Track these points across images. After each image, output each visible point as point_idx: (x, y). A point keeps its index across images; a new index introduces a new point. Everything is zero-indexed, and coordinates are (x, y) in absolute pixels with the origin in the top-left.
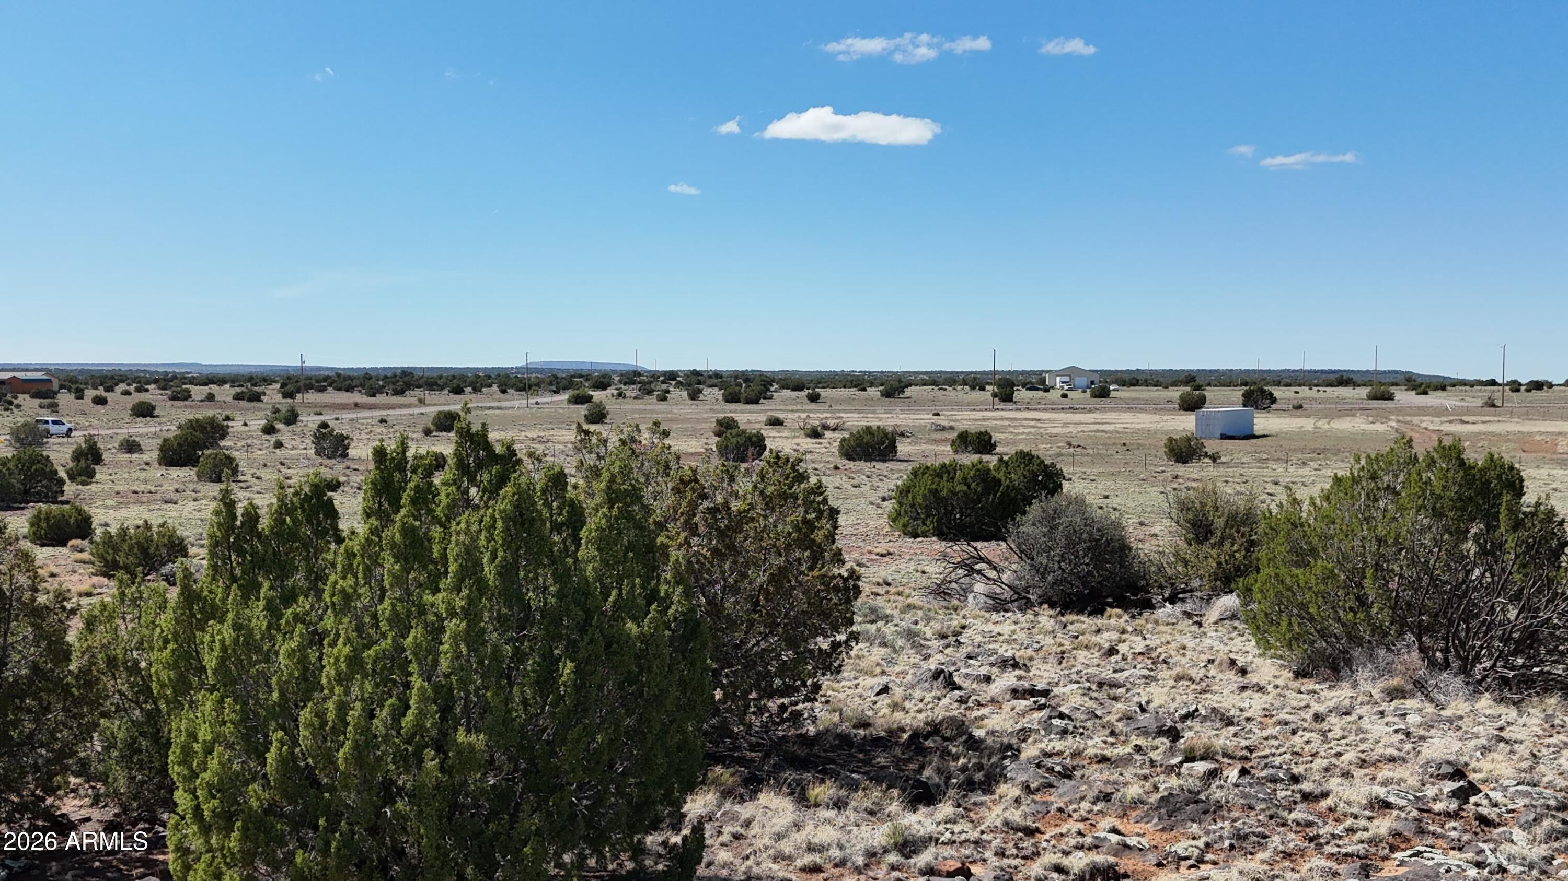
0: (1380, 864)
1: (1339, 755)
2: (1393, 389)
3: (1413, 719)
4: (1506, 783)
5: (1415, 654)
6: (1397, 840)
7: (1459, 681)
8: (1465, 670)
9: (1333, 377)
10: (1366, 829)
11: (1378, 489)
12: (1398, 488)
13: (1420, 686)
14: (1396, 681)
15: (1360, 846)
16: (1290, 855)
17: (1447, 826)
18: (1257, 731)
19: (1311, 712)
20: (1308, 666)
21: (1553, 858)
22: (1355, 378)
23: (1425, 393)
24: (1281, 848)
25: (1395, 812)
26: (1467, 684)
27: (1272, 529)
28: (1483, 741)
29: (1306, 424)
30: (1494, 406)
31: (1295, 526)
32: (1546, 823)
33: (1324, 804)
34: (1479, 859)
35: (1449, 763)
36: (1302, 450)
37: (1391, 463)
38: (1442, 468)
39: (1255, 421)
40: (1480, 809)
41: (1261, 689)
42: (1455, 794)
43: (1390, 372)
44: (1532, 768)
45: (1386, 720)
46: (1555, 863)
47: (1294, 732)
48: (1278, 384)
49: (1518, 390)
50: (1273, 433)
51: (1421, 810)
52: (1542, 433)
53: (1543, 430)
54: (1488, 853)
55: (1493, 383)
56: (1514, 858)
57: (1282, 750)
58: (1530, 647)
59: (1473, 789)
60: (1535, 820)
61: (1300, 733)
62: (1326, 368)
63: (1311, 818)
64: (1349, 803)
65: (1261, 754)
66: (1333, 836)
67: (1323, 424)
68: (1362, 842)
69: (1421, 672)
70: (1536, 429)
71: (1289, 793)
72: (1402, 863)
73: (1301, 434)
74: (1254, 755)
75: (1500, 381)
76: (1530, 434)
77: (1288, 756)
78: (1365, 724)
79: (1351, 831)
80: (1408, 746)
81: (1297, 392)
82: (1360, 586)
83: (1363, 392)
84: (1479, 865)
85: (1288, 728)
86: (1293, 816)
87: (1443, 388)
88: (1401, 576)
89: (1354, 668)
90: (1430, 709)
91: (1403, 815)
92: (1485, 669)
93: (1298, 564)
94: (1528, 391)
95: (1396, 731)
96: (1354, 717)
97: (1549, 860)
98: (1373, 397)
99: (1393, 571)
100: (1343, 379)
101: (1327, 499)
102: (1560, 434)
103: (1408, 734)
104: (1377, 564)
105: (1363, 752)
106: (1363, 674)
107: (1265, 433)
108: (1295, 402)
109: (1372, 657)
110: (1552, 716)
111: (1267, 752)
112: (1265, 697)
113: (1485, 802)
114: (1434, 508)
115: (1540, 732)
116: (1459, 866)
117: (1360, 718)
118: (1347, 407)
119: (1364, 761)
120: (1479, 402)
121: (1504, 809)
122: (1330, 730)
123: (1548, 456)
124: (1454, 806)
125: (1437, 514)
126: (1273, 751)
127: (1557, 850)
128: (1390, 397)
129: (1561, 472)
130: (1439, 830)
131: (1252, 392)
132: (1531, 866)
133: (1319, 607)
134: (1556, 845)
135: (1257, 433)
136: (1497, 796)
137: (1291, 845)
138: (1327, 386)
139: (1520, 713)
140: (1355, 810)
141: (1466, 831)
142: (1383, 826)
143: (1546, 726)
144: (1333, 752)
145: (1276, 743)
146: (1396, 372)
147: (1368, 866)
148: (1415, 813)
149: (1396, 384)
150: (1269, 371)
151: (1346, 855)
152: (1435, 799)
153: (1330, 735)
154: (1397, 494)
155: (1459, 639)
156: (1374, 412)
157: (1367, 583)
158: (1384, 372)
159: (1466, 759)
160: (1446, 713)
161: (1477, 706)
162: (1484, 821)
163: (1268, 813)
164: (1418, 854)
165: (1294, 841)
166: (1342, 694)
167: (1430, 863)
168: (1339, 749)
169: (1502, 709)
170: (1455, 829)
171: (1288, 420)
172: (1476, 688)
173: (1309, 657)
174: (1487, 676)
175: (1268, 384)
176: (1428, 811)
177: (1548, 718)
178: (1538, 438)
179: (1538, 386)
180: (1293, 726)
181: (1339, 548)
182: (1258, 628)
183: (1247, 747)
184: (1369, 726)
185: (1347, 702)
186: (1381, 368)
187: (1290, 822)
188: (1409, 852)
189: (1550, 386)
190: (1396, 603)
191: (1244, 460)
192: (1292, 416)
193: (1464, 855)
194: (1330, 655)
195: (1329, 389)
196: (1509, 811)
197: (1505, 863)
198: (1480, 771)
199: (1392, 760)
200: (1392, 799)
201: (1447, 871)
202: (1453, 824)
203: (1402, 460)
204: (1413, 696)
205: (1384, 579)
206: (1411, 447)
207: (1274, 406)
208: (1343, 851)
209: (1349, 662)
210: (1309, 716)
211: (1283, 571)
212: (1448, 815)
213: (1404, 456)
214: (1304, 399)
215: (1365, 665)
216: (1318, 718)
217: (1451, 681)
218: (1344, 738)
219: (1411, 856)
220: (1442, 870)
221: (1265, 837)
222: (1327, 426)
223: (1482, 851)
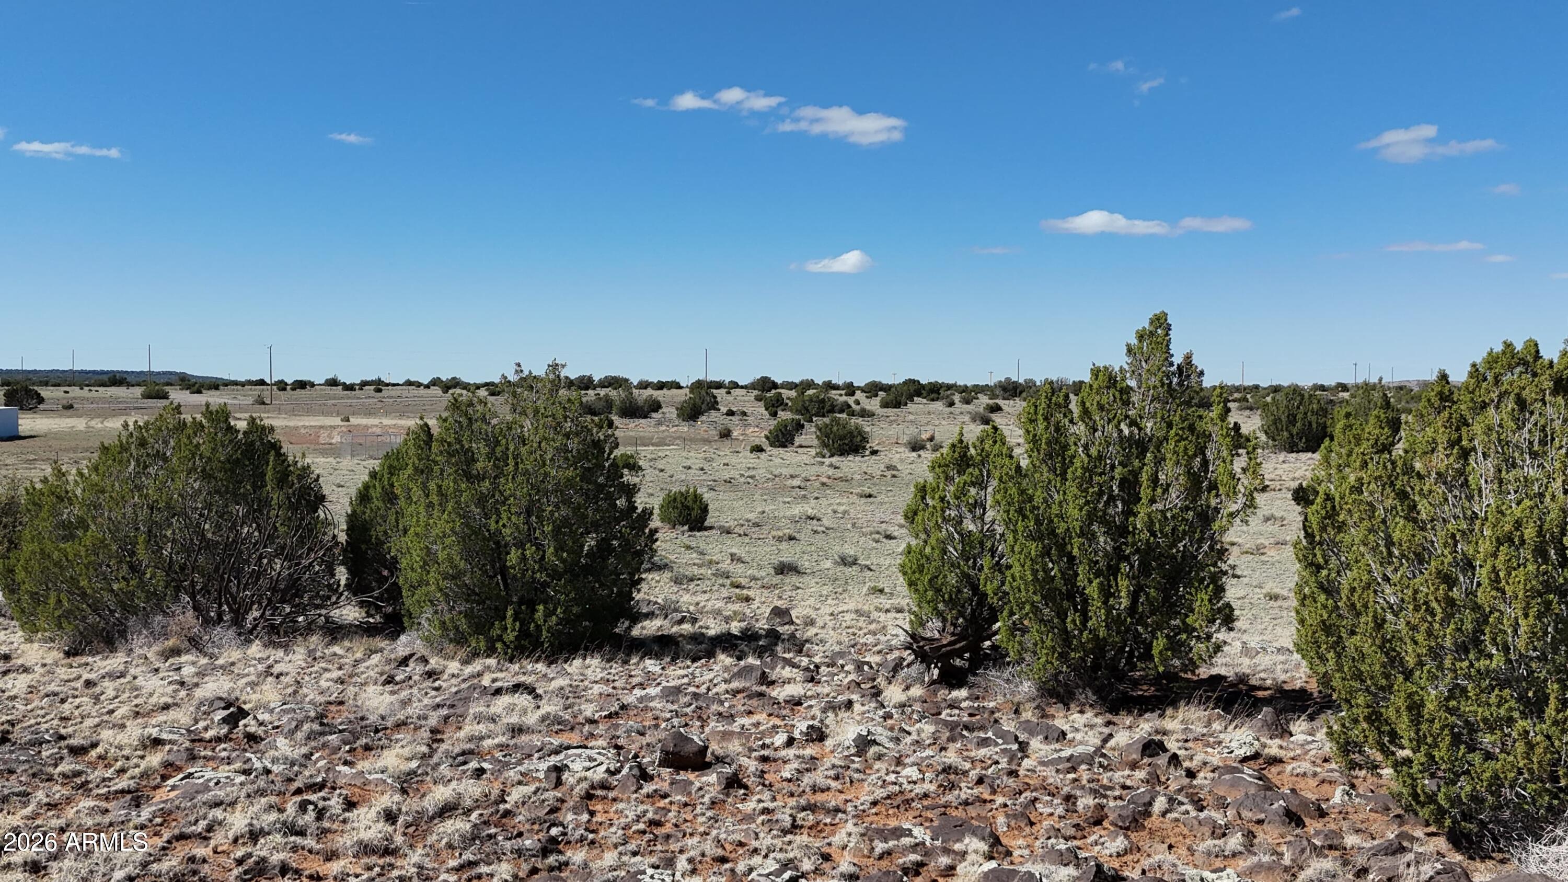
0: (151, 794)
1: (112, 712)
2: (167, 388)
3: (188, 671)
4: (272, 705)
5: (190, 613)
6: (170, 768)
7: (231, 633)
8: (238, 621)
9: (105, 378)
10: (137, 766)
11: (148, 455)
12: (168, 454)
13: (195, 644)
14: (170, 643)
15: (132, 782)
16: (56, 805)
17: (218, 749)
18: (20, 707)
19: (82, 680)
20: (80, 643)
21: (312, 754)
22: (129, 379)
23: (199, 392)
24: (45, 800)
25: (167, 747)
26: (239, 634)
27: (35, 504)
28: (253, 678)
29: (79, 424)
30: (264, 403)
31: (60, 499)
32: (306, 727)
33: (94, 753)
34: (246, 767)
35: (221, 699)
36: (75, 450)
37: (160, 430)
38: (210, 433)
39: (20, 422)
40: (248, 729)
41: (26, 670)
42: (224, 720)
43: (164, 373)
44: (295, 692)
45: (161, 675)
46: (313, 758)
47: (63, 701)
48: (46, 384)
49: (285, 389)
50: (41, 433)
51: (193, 741)
52: (305, 427)
53: (307, 424)
54: (254, 760)
55: (262, 382)
56: (278, 759)
57: (48, 718)
58: (296, 595)
59: (243, 714)
60: (297, 726)
61: (70, 700)
62: (98, 369)
63: (78, 767)
64: (120, 748)
65: (24, 725)
66: (104, 780)
67: (96, 424)
68: (133, 778)
69: (195, 630)
70: (301, 424)
71: (56, 750)
72: (174, 788)
73: (73, 434)
74: (17, 727)
75: (268, 381)
76: (296, 428)
77: (56, 722)
78: (140, 682)
79: (122, 771)
80: (183, 693)
81: (67, 392)
82: (133, 553)
83: (138, 391)
84: (247, 772)
85: (58, 699)
86: (60, 769)
87: (216, 387)
88: (174, 541)
89: (130, 637)
90: (204, 661)
91: (175, 748)
92: (255, 619)
93: (65, 539)
94: (293, 389)
95: (170, 683)
96: (129, 678)
97: (308, 756)
98: (147, 396)
99: (165, 536)
100: (116, 379)
101: (96, 469)
102: (321, 427)
103: (182, 684)
104: (150, 531)
105: (136, 706)
106: (138, 643)
107: (32, 434)
108: (65, 402)
109: (146, 625)
110: (315, 650)
111: (33, 721)
112: (30, 676)
113: (253, 722)
114: (203, 471)
115: (304, 665)
116: (227, 777)
117: (135, 678)
118: (121, 406)
119: (138, 713)
120: (250, 400)
121: (270, 727)
122: (103, 693)
123: (312, 447)
124: (224, 730)
125: (206, 476)
126: (39, 719)
127: (315, 748)
128: (165, 396)
129: (323, 460)
130: (210, 753)
131: (16, 391)
132: (293, 764)
133: (90, 581)
134: (313, 744)
135: (22, 434)
136: (264, 716)
137: (57, 796)
138: (100, 386)
139: (287, 653)
140: (126, 752)
141: (235, 750)
142: (155, 759)
143: (309, 660)
144: (105, 710)
145: (42, 712)
146: (171, 373)
147: (138, 797)
148: (187, 744)
149: (171, 385)
150: (35, 372)
151: (116, 792)
152: (206, 729)
153: (102, 698)
154: (165, 459)
155: (231, 595)
156: (150, 411)
157: (141, 549)
158: (159, 373)
159: (238, 693)
160: (221, 662)
161: (249, 652)
162: (252, 738)
163: (30, 772)
164: (189, 776)
165: (59, 791)
166: (116, 662)
167: (201, 781)
168: (111, 707)
169: (270, 651)
170: (225, 750)
171: (57, 420)
172: (246, 635)
173: (81, 633)
174: (257, 625)
175: (33, 384)
176: (200, 740)
177: (311, 653)
178: (303, 431)
179: (301, 385)
180: (62, 696)
181: (110, 519)
182: (23, 611)
183: (8, 721)
184: (144, 683)
185: (121, 668)
186: (156, 368)
187: (56, 777)
188: (181, 776)
189: (312, 385)
190: (170, 568)
191: (8, 462)
192: (61, 416)
193: (232, 767)
194: (104, 629)
195: (101, 389)
196: (274, 728)
197: (269, 766)
198: (250, 702)
199: (166, 707)
200: (164, 736)
201: (217, 784)
202: (223, 746)
203: (171, 426)
204: (188, 652)
205: (157, 545)
206: (180, 413)
207: (41, 406)
208: (113, 789)
209: (123, 634)
210: (79, 684)
211: (49, 546)
212: (218, 740)
213: (171, 422)
214: (74, 398)
215: (140, 633)
216: (89, 684)
217: (224, 634)
218: (116, 697)
219: (182, 779)
220: (212, 784)
221: (29, 794)
222: (100, 425)
223: (250, 759)
